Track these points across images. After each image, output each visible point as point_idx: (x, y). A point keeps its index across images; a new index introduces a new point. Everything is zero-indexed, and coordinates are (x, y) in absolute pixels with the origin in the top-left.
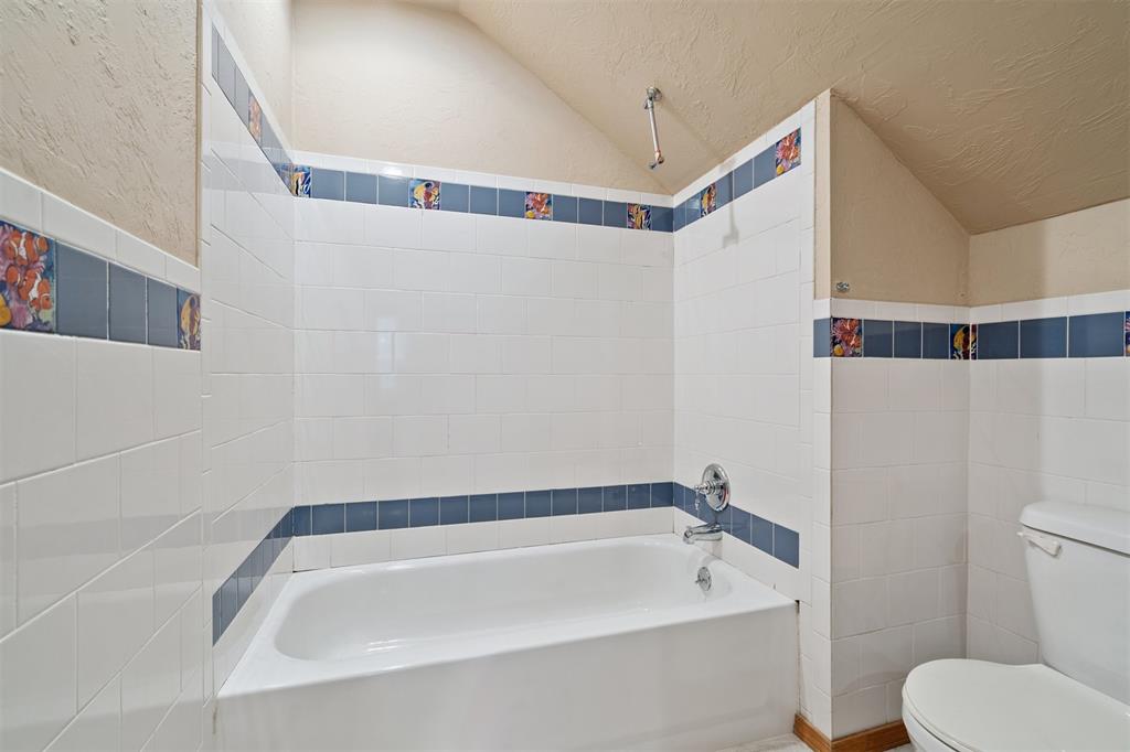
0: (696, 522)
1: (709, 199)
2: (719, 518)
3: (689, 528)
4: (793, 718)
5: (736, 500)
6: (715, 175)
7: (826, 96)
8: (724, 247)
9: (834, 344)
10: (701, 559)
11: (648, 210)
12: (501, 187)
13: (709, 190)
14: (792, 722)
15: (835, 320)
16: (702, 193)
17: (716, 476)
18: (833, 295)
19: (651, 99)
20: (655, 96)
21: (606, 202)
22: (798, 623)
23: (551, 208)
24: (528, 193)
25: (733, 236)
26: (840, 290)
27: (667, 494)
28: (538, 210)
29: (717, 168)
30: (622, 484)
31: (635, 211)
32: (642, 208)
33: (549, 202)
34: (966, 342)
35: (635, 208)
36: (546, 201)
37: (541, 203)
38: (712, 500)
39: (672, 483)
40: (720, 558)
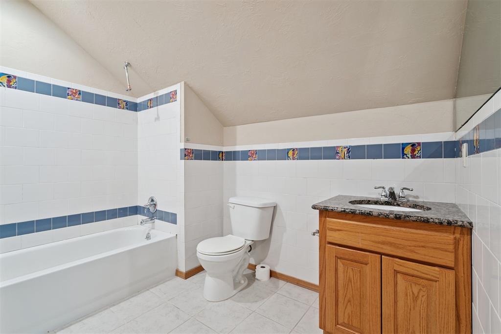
0: (145, 218)
1: (150, 103)
2: (154, 215)
3: (143, 220)
4: (175, 270)
5: (159, 208)
6: (152, 96)
7: (183, 83)
8: (155, 121)
9: (185, 156)
10: (147, 231)
11: (127, 103)
12: (53, 84)
13: (150, 100)
14: (175, 272)
15: (186, 149)
16: (148, 100)
17: (152, 200)
18: (185, 142)
19: (126, 66)
20: (128, 65)
21: (107, 97)
22: (177, 241)
23: (81, 96)
24: (69, 88)
25: (157, 119)
26: (187, 140)
27: (135, 210)
28: (74, 96)
29: (153, 93)
30: (116, 208)
31: (121, 102)
32: (124, 101)
33: (80, 94)
34: (222, 156)
35: (121, 101)
36: (78, 93)
37: (76, 93)
38: (152, 209)
39: (137, 206)
40: (154, 229)
